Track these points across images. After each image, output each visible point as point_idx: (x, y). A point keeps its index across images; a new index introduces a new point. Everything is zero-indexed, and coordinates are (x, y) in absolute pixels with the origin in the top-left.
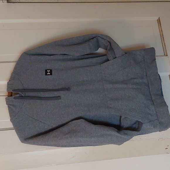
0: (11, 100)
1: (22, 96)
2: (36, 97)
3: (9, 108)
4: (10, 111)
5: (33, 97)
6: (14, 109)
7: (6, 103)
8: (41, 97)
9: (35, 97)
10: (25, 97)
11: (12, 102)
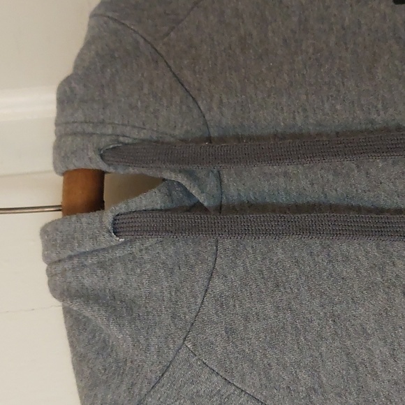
0: (88, 247)
1: (197, 207)
2: (333, 208)
3: (77, 326)
4: (80, 361)
5: (298, 208)
6: (119, 336)
7: (51, 275)
8: (380, 211)
9: (312, 208)
10: (220, 209)
11: (101, 265)
